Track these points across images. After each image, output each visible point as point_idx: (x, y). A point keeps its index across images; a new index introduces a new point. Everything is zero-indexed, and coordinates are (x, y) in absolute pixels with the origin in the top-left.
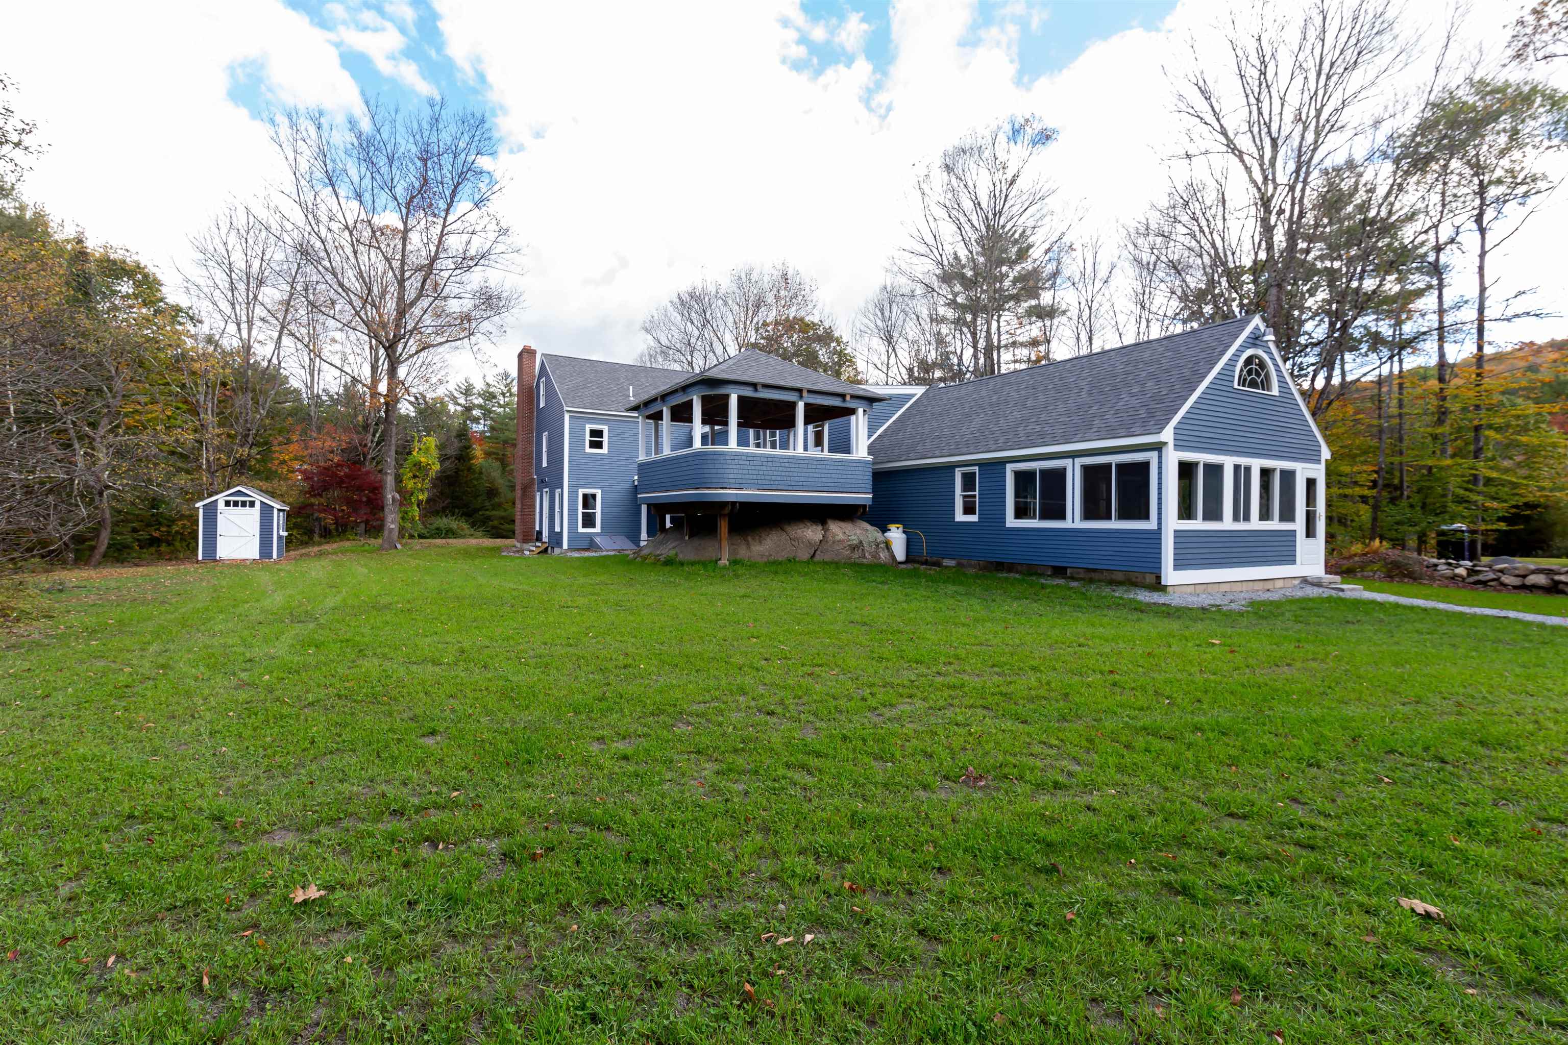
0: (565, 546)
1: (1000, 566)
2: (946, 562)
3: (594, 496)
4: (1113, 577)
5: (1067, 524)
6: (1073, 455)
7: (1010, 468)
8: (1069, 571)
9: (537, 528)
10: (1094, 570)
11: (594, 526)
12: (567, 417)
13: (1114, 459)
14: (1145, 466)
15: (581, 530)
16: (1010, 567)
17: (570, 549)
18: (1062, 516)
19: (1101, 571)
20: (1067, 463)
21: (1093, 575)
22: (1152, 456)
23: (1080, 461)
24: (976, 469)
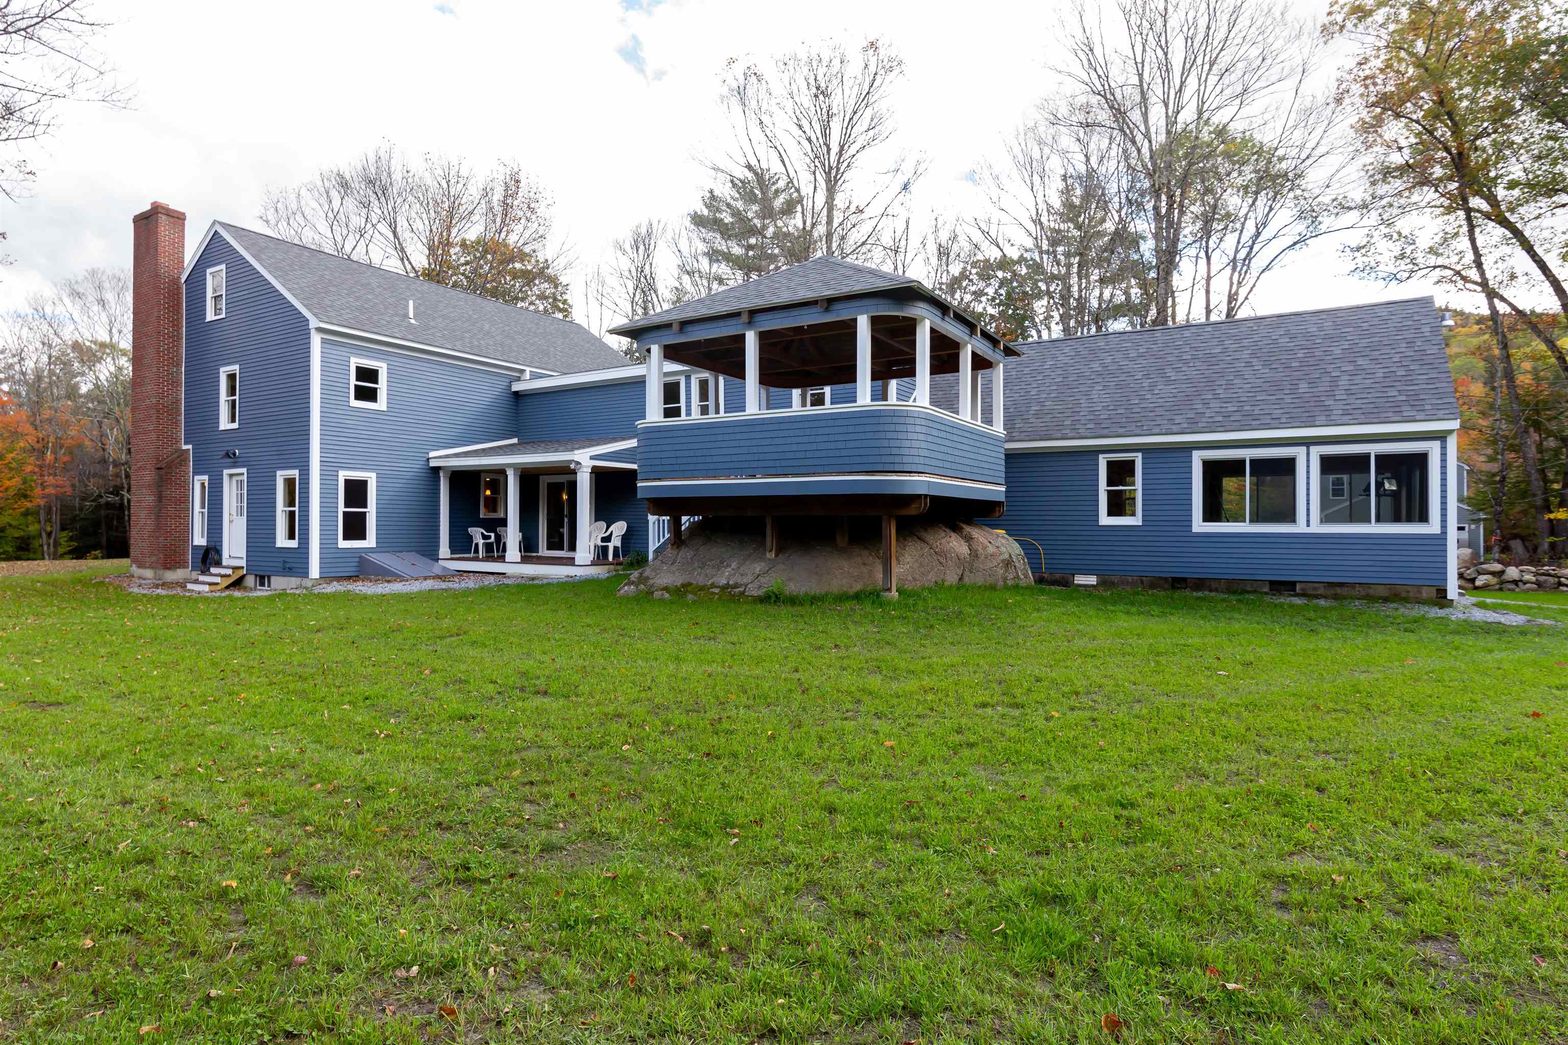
0: (315, 571)
1: (1177, 583)
2: (1080, 580)
3: (363, 484)
4: (1371, 592)
5: (1300, 527)
6: (1307, 442)
7: (1197, 459)
8: (1298, 587)
9: (200, 540)
10: (1341, 585)
11: (362, 536)
12: (316, 341)
13: (1374, 449)
14: (1421, 460)
15: (343, 544)
16: (1199, 584)
17: (326, 578)
18: (1289, 516)
19: (1353, 585)
20: (1299, 452)
21: (1339, 590)
22: (1433, 449)
23: (1316, 452)
24: (1138, 458)
